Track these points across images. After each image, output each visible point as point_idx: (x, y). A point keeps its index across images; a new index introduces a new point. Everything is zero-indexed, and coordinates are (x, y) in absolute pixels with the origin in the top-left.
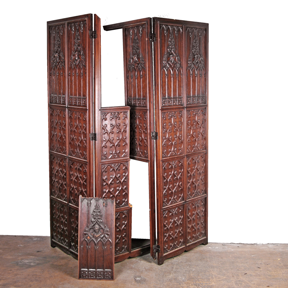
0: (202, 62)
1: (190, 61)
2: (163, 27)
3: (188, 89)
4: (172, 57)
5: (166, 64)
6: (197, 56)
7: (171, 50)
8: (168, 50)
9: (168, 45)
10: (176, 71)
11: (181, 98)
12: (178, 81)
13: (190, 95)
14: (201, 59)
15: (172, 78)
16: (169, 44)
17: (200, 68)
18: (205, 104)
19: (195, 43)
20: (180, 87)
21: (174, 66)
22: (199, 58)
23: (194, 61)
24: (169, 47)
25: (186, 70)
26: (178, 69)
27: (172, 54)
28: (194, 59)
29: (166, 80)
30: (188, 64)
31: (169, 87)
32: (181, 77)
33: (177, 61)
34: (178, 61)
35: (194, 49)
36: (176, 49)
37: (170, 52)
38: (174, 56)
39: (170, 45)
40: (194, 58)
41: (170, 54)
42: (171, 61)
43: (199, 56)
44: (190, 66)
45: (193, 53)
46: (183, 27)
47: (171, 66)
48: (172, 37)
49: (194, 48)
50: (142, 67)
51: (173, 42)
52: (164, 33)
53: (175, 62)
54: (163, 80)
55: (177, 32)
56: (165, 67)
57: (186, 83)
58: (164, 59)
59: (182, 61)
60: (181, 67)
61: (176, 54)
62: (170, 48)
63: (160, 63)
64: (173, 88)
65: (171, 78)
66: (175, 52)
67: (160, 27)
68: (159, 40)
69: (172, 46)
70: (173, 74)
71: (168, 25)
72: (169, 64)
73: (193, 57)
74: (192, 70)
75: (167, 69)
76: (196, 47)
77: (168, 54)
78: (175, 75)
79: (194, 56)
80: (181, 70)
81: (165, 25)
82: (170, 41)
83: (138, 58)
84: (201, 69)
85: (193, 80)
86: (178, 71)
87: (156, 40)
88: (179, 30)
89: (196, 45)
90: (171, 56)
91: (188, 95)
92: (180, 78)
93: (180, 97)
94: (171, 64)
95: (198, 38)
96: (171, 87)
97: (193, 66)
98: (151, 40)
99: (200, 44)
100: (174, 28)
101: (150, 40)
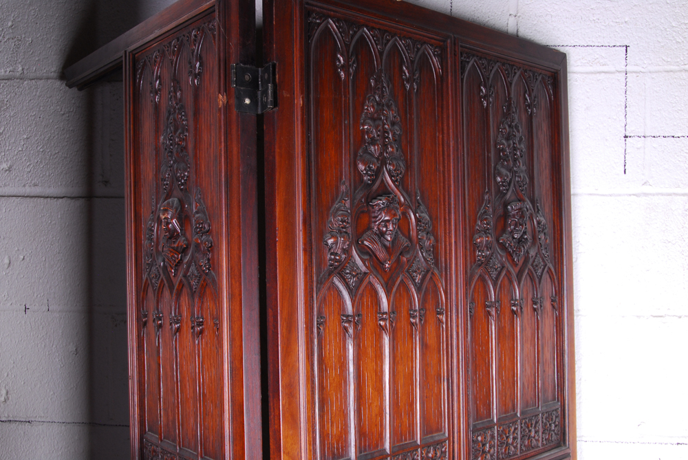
0: (542, 236)
1: (486, 231)
2: (327, 31)
3: (474, 382)
4: (388, 209)
5: (344, 251)
6: (519, 205)
7: (378, 172)
8: (361, 167)
9: (361, 141)
10: (407, 290)
11: (441, 442)
12: (424, 346)
13: (489, 414)
14: (539, 223)
15: (386, 340)
16: (368, 132)
17: (535, 267)
18: (558, 446)
19: (508, 139)
20: (431, 378)
21: (398, 261)
22: (531, 218)
23: (504, 230)
24: (366, 151)
25: (467, 283)
26: (423, 280)
27: (384, 191)
28: (505, 222)
29: (345, 349)
30: (475, 247)
31: (369, 390)
32: (440, 321)
33: (413, 233)
34: (422, 235)
35: (504, 171)
36: (409, 167)
37: (374, 181)
38: (399, 202)
39: (373, 142)
40: (506, 215)
41: (372, 191)
42: (382, 234)
43: (529, 205)
44: (488, 258)
45: (498, 192)
46: (443, 49)
47: (382, 263)
48: (382, 96)
49: (503, 166)
50: (199, 267)
51: (393, 124)
52: (336, 68)
53: (404, 242)
54: (331, 350)
55: (412, 73)
56: (344, 268)
57: (466, 352)
58: (335, 222)
59: (441, 233)
60: (436, 264)
61: (409, 195)
62: (371, 155)
63: (308, 250)
64: (394, 392)
65: (379, 340)
66: (402, 184)
67: (308, 30)
68: (299, 101)
69: (385, 146)
70: (394, 309)
71: (360, 26)
72: (363, 251)
73: (500, 211)
74: (497, 278)
75: (352, 281)
76: (515, 160)
77: (360, 195)
78: (404, 313)
79: (506, 205)
80: (435, 286)
81: (337, 21)
82: (374, 119)
83: (183, 218)
84: (540, 271)
85: (500, 331)
86: (419, 290)
87: (275, 103)
88: (424, 63)
89: (515, 149)
90: (381, 202)
91: (478, 417)
92: (431, 329)
93: (437, 436)
94: (381, 255)
95: (520, 118)
96: (380, 390)
97: (500, 258)
98: (247, 101)
99: (530, 147)
100: (394, 46)
101: (241, 101)
